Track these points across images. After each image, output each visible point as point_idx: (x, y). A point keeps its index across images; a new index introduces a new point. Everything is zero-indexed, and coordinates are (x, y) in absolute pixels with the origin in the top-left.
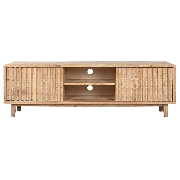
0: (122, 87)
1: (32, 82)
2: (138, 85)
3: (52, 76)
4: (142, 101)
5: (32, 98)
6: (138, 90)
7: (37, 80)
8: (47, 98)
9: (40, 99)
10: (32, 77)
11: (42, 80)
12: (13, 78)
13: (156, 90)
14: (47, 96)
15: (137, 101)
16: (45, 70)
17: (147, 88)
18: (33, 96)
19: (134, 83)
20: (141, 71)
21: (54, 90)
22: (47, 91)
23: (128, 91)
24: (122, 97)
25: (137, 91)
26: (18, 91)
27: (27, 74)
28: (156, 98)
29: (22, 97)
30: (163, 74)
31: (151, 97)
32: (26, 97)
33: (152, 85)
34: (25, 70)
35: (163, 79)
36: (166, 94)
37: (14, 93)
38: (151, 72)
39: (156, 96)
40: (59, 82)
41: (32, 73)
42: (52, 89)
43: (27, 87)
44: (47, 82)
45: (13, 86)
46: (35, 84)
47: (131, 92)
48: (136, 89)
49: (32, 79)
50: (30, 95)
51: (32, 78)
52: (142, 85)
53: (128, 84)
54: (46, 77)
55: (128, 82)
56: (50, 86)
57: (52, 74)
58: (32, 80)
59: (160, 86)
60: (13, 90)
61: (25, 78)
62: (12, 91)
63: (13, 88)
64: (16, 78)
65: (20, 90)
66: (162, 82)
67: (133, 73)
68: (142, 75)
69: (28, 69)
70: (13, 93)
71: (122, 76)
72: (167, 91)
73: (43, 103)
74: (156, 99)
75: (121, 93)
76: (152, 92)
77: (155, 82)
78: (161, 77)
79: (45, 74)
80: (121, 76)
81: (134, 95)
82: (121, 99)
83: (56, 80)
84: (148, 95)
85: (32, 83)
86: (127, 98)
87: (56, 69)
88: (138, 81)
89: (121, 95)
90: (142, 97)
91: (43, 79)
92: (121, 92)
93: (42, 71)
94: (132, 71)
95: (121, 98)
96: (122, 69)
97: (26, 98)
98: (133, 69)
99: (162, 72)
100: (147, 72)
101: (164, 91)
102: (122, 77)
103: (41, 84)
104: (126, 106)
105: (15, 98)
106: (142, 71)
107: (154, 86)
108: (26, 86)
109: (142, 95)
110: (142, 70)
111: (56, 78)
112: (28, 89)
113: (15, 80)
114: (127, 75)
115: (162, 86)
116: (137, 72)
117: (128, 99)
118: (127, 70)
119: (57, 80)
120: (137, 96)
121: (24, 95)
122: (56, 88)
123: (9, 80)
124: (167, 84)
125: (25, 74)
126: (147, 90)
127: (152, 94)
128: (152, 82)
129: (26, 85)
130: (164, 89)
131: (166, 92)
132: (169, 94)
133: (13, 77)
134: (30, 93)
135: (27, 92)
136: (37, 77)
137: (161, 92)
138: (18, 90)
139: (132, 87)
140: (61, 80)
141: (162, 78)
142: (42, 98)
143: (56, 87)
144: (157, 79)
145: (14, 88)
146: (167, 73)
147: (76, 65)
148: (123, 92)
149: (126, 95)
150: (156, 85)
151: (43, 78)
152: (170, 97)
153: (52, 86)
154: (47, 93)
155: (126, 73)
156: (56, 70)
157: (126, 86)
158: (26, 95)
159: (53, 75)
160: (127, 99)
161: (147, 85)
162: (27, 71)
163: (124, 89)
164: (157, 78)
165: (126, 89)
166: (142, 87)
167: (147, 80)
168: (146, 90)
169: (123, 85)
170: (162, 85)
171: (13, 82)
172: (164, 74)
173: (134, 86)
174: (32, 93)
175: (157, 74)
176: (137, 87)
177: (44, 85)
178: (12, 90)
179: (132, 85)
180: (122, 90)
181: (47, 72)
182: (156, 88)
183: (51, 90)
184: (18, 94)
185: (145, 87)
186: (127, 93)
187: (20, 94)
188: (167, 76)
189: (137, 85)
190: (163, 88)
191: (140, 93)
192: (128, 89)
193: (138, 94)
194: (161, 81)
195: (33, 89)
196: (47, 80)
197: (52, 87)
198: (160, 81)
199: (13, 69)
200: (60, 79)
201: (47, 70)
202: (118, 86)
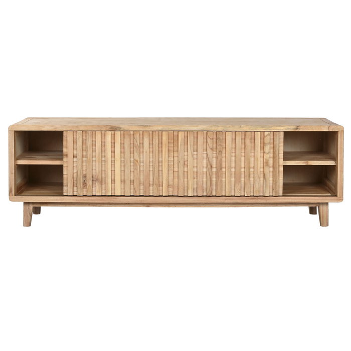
0: (186, 170)
1: (113, 159)
2: (216, 165)
3: (153, 148)
4: (225, 196)
5: (113, 191)
6: (216, 174)
7: (122, 155)
8: (142, 191)
9: (129, 192)
10: (113, 149)
11: (132, 155)
12: (75, 152)
13: (252, 175)
14: (142, 187)
15: (215, 196)
16: (137, 136)
17: (233, 170)
18: (115, 186)
19: (208, 162)
20: (221, 138)
21: (156, 175)
22: (142, 178)
23: (197, 177)
24: (186, 188)
25: (214, 176)
26: (85, 176)
27: (103, 144)
28: (252, 190)
29: (94, 188)
30: (264, 143)
31: (241, 187)
32: (102, 188)
33: (243, 166)
34: (99, 135)
35: (264, 153)
36: (271, 182)
37: (77, 180)
38: (242, 139)
39: (251, 187)
40: (165, 159)
41: (113, 141)
42: (151, 173)
43: (103, 169)
44: (142, 160)
45: (75, 167)
46: (118, 164)
47: (203, 178)
48: (212, 172)
49: (113, 154)
50: (110, 185)
51: (113, 152)
52: (224, 165)
53: (197, 163)
54: (140, 150)
55: (197, 159)
56: (148, 166)
57: (152, 144)
58: (113, 156)
59: (259, 168)
60: (75, 175)
61: (99, 153)
62: (73, 178)
63: (75, 171)
64: (81, 152)
65: (89, 176)
66: (262, 159)
67: (207, 142)
68: (224, 146)
69: (105, 134)
70: (75, 182)
71: (186, 147)
72: (273, 177)
73: (85, 200)
74: (251, 192)
75: (184, 181)
76: (243, 179)
77: (249, 159)
78: (261, 149)
79: (139, 144)
80: (184, 148)
81: (209, 185)
82: (184, 193)
83: (160, 156)
84: (237, 185)
85: (113, 162)
86: (195, 189)
87: (160, 134)
88: (217, 158)
89: (184, 184)
90: (224, 189)
91: (134, 153)
92: (184, 178)
93: (132, 138)
94: (206, 137)
95: (184, 190)
96: (186, 135)
97: (102, 190)
98: (207, 133)
99: (262, 140)
100: (234, 141)
101: (267, 176)
102: (186, 150)
103: (130, 163)
104: (247, 205)
105: (79, 190)
106: (224, 137)
107: (247, 166)
108: (102, 167)
109: (224, 184)
110: (224, 135)
111: (160, 152)
112: (105, 174)
113: (79, 156)
114: (196, 147)
115: (264, 167)
116: (215, 140)
117: (197, 192)
118: (196, 135)
119: (162, 155)
120: (214, 187)
121: (97, 185)
122: (160, 172)
123: (67, 155)
124: (273, 164)
125: (98, 144)
126: (233, 175)
127: (243, 182)
128: (243, 159)
129: (102, 165)
130: (266, 174)
131: (271, 179)
132: (276, 183)
133: (76, 149)
134: (110, 180)
135: (103, 179)
136: (122, 150)
137: (262, 179)
138: (86, 174)
139: (205, 170)
140: (170, 155)
141: (262, 151)
142: (132, 191)
143: (160, 169)
144: (253, 154)
145: (77, 172)
146: (272, 141)
147: (150, 126)
148: (187, 178)
149: (194, 185)
150: (252, 165)
151: (134, 151)
152: (279, 187)
153: (151, 167)
154: (142, 180)
155: (194, 142)
156: (160, 136)
157: (194, 167)
158: (102, 184)
159: (154, 145)
160: (195, 191)
161: (233, 165)
162: (103, 137)
163: (189, 174)
164: (253, 151)
165: (194, 172)
166: (224, 170)
167: (234, 154)
168: (231, 175)
169: (187, 166)
170: (262, 165)
171: (75, 159)
172: (266, 144)
173: (209, 166)
174: (113, 181)
175: (253, 144)
176: (214, 170)
177: (137, 165)
178: (73, 175)
179: (205, 165)
180: (186, 176)
181: (143, 140)
182: (252, 170)
183: (149, 175)
184: (84, 184)
185: (229, 170)
186: (195, 180)
187: (89, 183)
188: (273, 147)
189: (214, 166)
190: (265, 171)
191: (221, 180)
192: (197, 172)
193: (216, 182)
194: (261, 157)
195: (115, 172)
196: (143, 155)
197: (151, 169)
198: (259, 158)
199: (74, 134)
200: (167, 153)
201: (141, 136)
202: (178, 167)
